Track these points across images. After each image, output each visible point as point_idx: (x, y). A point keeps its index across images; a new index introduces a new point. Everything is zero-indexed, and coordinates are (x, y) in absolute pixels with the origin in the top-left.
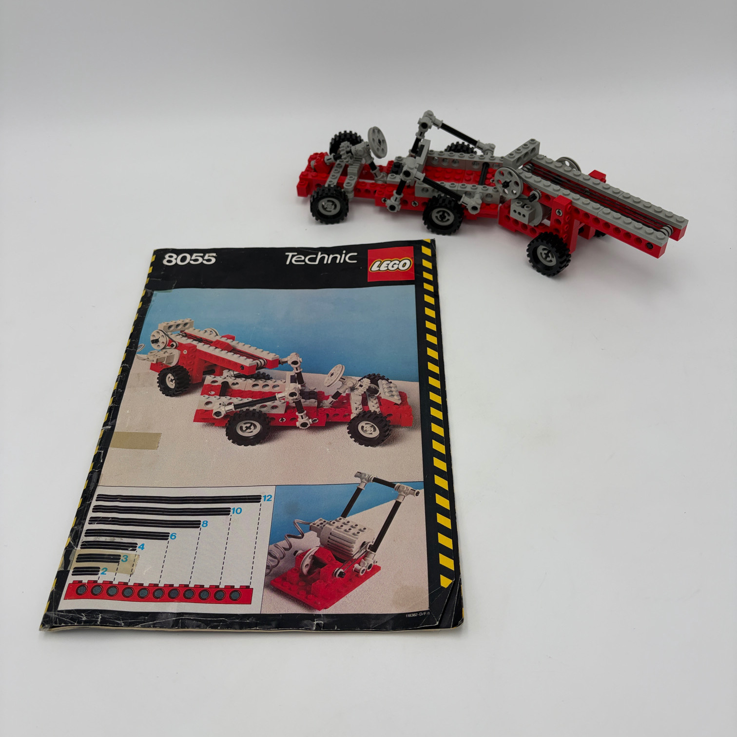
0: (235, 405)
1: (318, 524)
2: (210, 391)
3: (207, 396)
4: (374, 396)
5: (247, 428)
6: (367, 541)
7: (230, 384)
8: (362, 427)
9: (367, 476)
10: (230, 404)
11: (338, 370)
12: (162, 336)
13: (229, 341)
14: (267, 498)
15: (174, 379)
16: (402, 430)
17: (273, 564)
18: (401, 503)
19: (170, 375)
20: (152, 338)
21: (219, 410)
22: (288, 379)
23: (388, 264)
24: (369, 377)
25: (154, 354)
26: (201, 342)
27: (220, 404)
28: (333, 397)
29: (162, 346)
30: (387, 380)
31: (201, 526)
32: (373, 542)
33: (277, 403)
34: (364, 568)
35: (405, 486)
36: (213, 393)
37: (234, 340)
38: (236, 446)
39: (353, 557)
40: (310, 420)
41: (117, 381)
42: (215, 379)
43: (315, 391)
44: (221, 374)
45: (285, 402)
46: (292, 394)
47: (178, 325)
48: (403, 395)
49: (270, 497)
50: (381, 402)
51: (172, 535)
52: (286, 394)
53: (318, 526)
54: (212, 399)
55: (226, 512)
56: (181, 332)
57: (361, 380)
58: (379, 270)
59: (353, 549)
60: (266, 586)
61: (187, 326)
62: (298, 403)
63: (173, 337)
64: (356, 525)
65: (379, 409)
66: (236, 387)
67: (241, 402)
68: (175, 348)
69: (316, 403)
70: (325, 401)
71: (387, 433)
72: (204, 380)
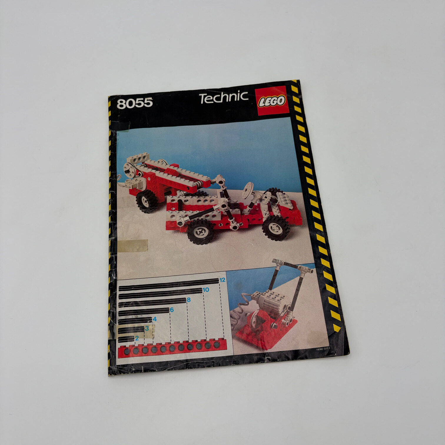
0: (189, 217)
1: (256, 295)
2: (172, 208)
3: (171, 211)
4: (275, 204)
5: (201, 232)
6: (287, 304)
7: (183, 201)
8: (271, 227)
9: (280, 261)
10: (186, 216)
11: (249, 186)
12: (131, 167)
13: (176, 169)
14: (222, 280)
15: (147, 201)
16: (296, 228)
17: (235, 323)
18: (303, 278)
19: (143, 198)
20: (125, 170)
21: (180, 221)
22: (219, 195)
23: (270, 100)
24: (270, 190)
25: (129, 182)
26: (157, 171)
27: (180, 217)
28: (250, 206)
29: (133, 175)
30: (282, 192)
31: (187, 301)
32: (290, 305)
33: (215, 213)
34: (288, 322)
35: (304, 267)
36: (174, 209)
37: (178, 168)
38: (195, 245)
39: (280, 315)
40: (238, 224)
41: (109, 204)
42: (173, 198)
43: (237, 202)
44: (176, 194)
45: (220, 212)
46: (223, 206)
47: (139, 158)
48: (293, 203)
49: (224, 279)
50: (281, 209)
51: (171, 309)
52: (219, 206)
53: (256, 296)
54: (175, 213)
55: (199, 291)
56: (143, 163)
57: (266, 193)
58: (265, 105)
59: (280, 310)
60: (233, 337)
61: (146, 158)
62: (228, 212)
63: (138, 167)
64: (279, 295)
65: (280, 213)
66: (187, 203)
67: (193, 214)
68: (142, 176)
69: (240, 212)
70: (245, 210)
71: (287, 231)
72: (166, 200)
